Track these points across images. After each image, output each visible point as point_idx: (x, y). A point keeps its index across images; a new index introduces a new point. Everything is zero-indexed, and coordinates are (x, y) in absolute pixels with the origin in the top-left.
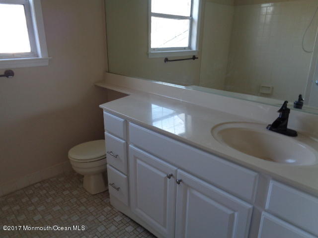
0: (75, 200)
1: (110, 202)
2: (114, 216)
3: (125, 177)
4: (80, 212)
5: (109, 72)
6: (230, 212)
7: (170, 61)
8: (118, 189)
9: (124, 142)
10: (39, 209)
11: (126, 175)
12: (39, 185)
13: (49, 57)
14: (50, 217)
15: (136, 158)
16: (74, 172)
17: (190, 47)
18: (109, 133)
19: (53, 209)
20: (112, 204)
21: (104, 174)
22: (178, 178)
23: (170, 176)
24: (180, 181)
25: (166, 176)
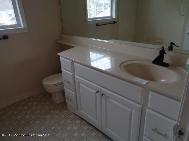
0: (48, 107)
1: (67, 108)
2: (69, 115)
3: (74, 93)
4: (51, 114)
5: (63, 34)
6: (130, 110)
7: (100, 25)
8: (71, 100)
9: (72, 74)
10: (28, 113)
11: (75, 93)
12: (28, 99)
13: (28, 26)
14: (34, 117)
15: (79, 83)
16: (46, 92)
17: (111, 16)
18: (64, 69)
19: (36, 112)
20: (68, 108)
21: (63, 92)
22: (102, 93)
23: (97, 92)
24: (103, 94)
25: (95, 92)
